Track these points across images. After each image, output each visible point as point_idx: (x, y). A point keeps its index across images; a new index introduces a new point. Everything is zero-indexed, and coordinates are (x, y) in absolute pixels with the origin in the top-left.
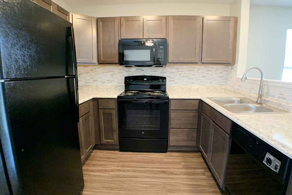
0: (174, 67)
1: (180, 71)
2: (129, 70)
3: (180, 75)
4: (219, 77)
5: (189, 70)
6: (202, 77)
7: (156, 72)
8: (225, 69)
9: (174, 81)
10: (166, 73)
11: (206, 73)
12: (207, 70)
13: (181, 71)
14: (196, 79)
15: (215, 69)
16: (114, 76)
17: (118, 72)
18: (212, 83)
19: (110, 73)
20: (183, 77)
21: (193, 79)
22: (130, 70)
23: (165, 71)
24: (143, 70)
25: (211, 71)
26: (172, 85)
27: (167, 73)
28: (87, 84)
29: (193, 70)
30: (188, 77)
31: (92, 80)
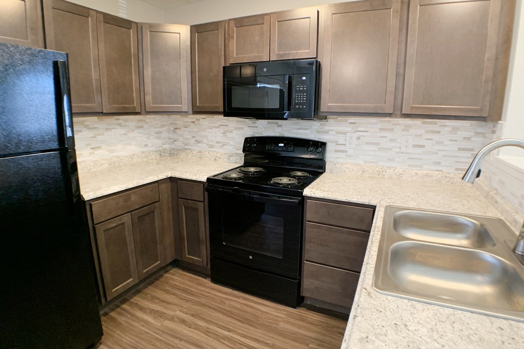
0: (347, 121)
1: (360, 129)
2: (253, 125)
3: (358, 138)
4: (460, 149)
5: (381, 129)
6: (414, 146)
7: (307, 129)
8: (479, 130)
9: (346, 151)
10: (327, 132)
11: (424, 137)
12: (427, 132)
13: (363, 129)
14: (398, 150)
15: (450, 129)
16: (229, 135)
17: (236, 128)
18: (439, 163)
19: (221, 130)
20: (367, 143)
21: (390, 149)
22: (256, 125)
23: (326, 128)
24: (281, 126)
25: (439, 132)
26: (339, 160)
27: (330, 132)
28: (186, 147)
29: (392, 130)
30: (378, 144)
31: (193, 141)
